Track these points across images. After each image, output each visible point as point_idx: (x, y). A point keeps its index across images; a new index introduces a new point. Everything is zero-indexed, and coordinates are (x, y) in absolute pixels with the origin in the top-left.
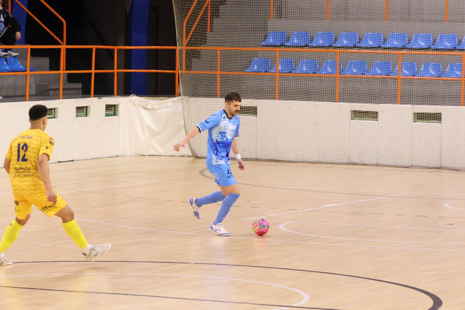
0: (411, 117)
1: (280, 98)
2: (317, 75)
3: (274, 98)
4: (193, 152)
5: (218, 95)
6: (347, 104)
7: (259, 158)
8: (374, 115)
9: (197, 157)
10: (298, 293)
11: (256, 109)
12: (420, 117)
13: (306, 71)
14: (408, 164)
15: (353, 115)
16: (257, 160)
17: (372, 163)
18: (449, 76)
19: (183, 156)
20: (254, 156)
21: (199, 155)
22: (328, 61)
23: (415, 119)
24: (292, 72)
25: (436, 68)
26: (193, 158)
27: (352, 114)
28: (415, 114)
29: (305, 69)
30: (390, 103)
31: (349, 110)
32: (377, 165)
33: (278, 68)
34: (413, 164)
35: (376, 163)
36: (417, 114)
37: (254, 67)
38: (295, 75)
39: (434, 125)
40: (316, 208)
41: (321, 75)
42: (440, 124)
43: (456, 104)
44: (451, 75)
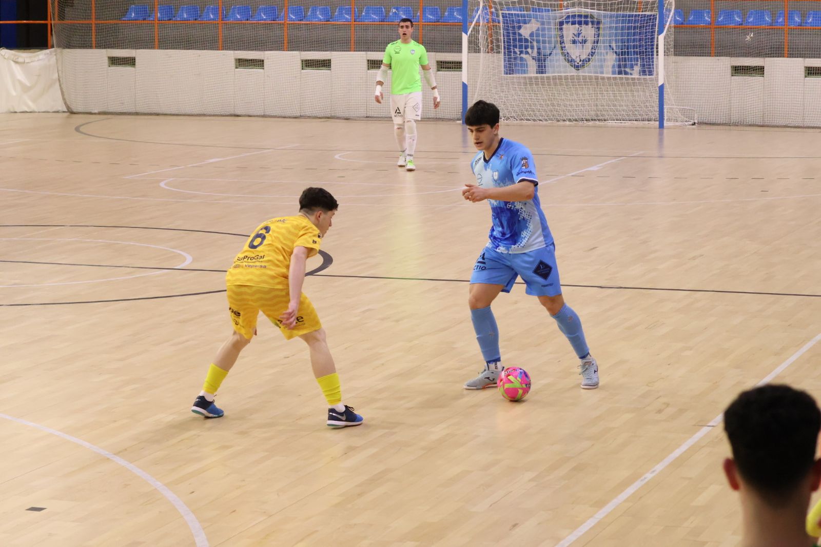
0: (299, 64)
1: (160, 48)
2: (199, 22)
3: (153, 48)
4: (68, 107)
5: (94, 45)
6: (232, 52)
7: (138, 112)
8: (259, 63)
9: (72, 113)
10: (180, 255)
11: (135, 59)
12: (308, 64)
13: (187, 18)
14: (297, 114)
15: (238, 64)
16: (137, 114)
17: (258, 114)
18: (338, 20)
19: (58, 112)
20: (133, 110)
21: (75, 111)
22: (210, 7)
23: (302, 66)
24: (172, 19)
25: (324, 12)
26: (68, 114)
27: (236, 62)
28: (302, 61)
29: (185, 16)
30: (277, 50)
31: (233, 58)
32: (264, 116)
33: (157, 16)
34: (302, 114)
35: (263, 114)
36: (306, 60)
37: (131, 15)
38: (176, 22)
39: (323, 72)
40: (201, 163)
41: (203, 22)
42: (329, 71)
43: (346, 49)
44: (340, 19)
